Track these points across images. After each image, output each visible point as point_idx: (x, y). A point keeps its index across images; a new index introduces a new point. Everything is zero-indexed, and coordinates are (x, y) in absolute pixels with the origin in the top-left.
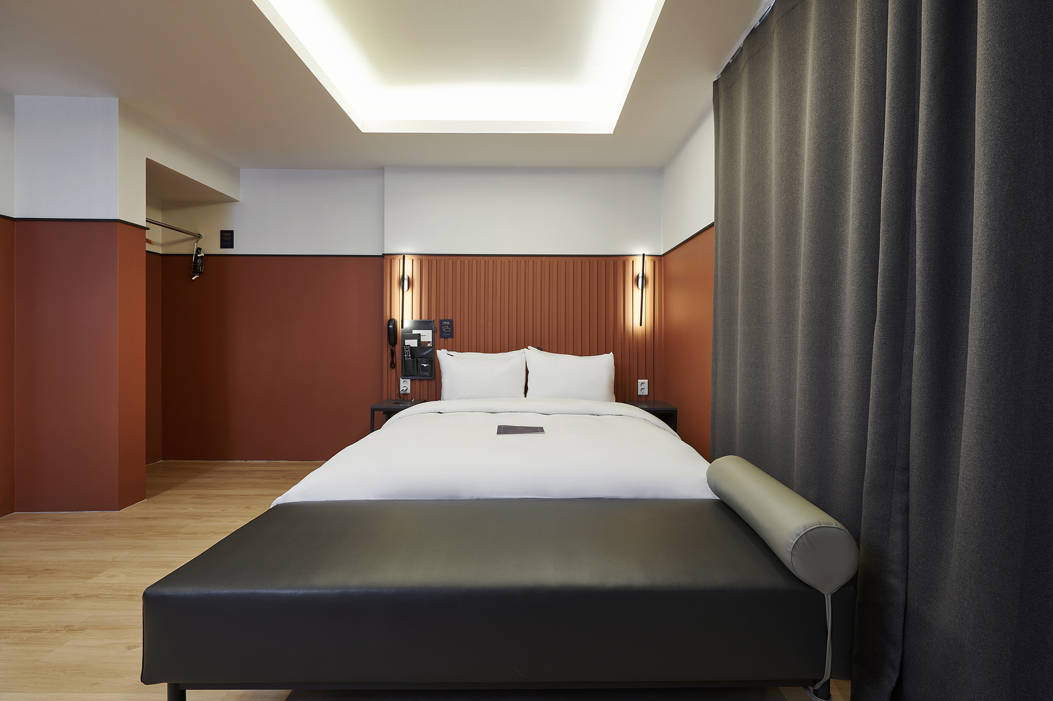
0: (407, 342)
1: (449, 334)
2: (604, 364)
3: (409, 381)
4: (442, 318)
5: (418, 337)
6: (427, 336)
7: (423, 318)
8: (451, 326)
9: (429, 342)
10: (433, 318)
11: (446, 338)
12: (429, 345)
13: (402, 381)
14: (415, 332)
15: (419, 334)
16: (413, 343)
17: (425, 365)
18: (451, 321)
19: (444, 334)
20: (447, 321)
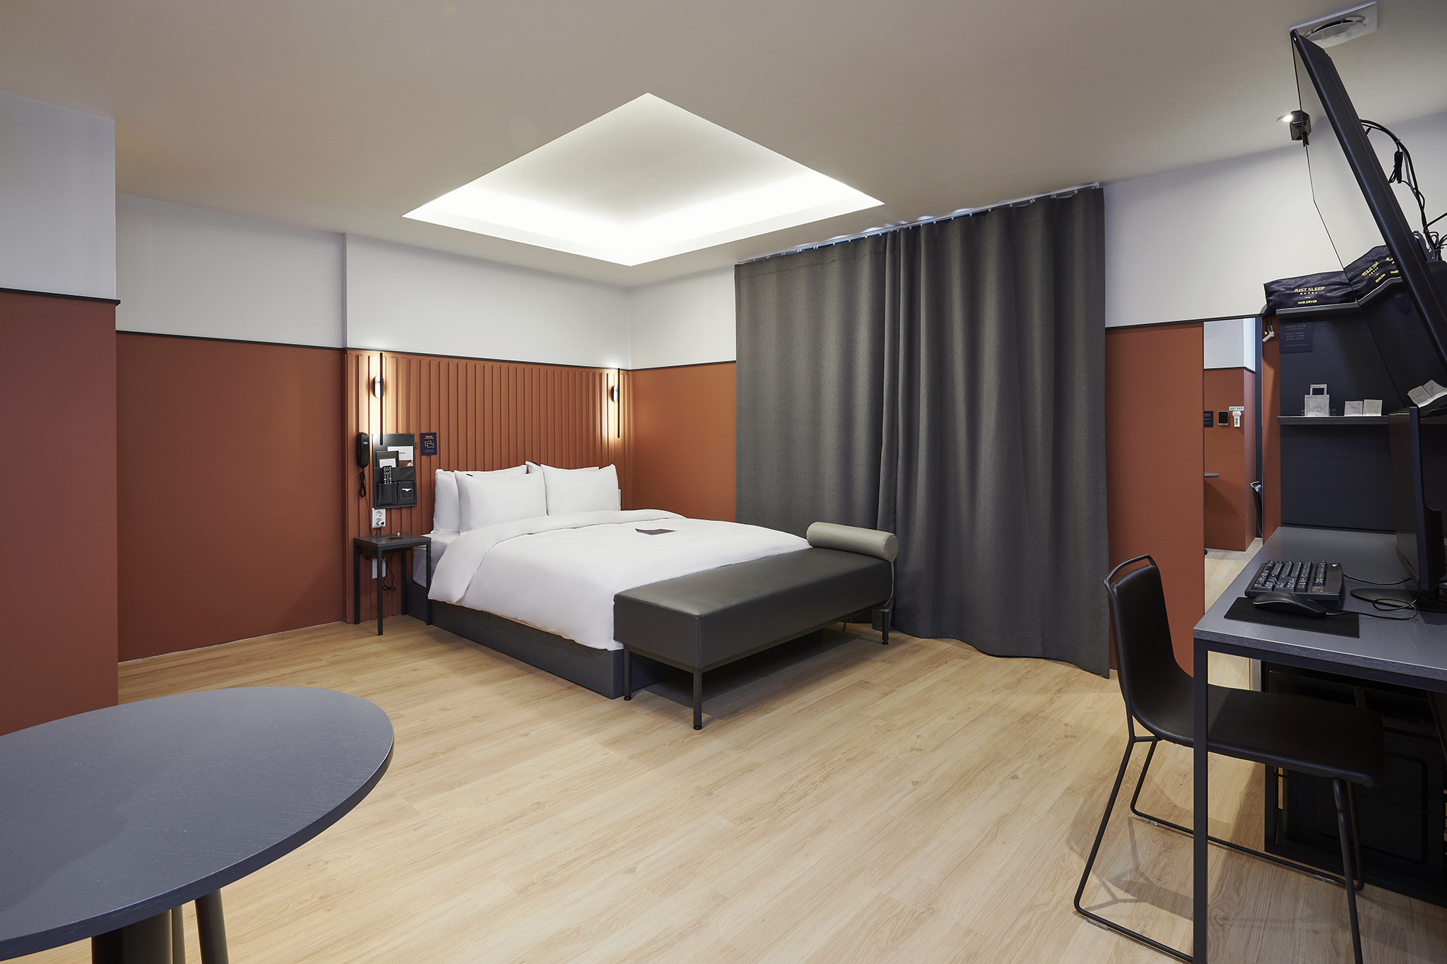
0: (383, 463)
1: (433, 451)
2: (608, 476)
3: (384, 511)
4: (423, 431)
5: (396, 454)
6: (407, 453)
7: (400, 432)
8: (434, 441)
9: (410, 461)
10: (412, 431)
11: (429, 455)
12: (409, 464)
13: (374, 511)
14: (390, 449)
15: (398, 452)
16: (392, 462)
17: (407, 490)
18: (434, 435)
19: (426, 451)
20: (429, 434)
